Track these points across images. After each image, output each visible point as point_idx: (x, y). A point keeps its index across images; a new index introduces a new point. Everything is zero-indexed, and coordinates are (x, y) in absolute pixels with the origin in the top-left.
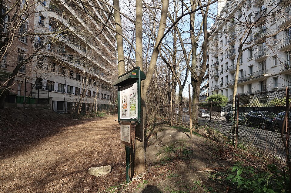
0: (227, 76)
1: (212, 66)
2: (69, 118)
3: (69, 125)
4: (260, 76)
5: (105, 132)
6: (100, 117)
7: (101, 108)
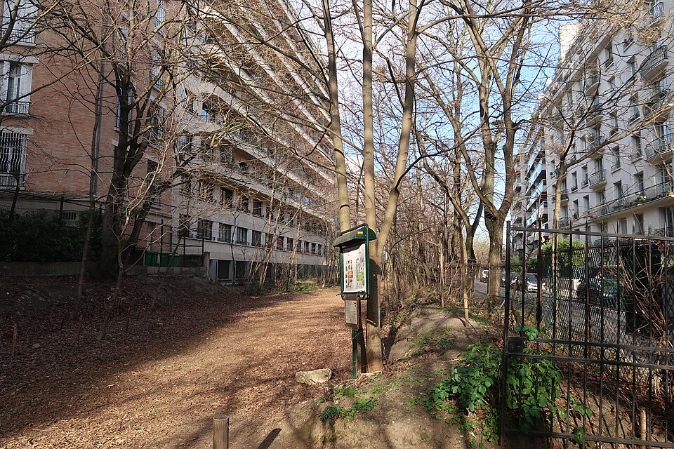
0: (587, 198)
1: (551, 174)
2: (243, 294)
3: (245, 309)
4: (660, 196)
5: (316, 321)
6: (303, 292)
7: (306, 273)
